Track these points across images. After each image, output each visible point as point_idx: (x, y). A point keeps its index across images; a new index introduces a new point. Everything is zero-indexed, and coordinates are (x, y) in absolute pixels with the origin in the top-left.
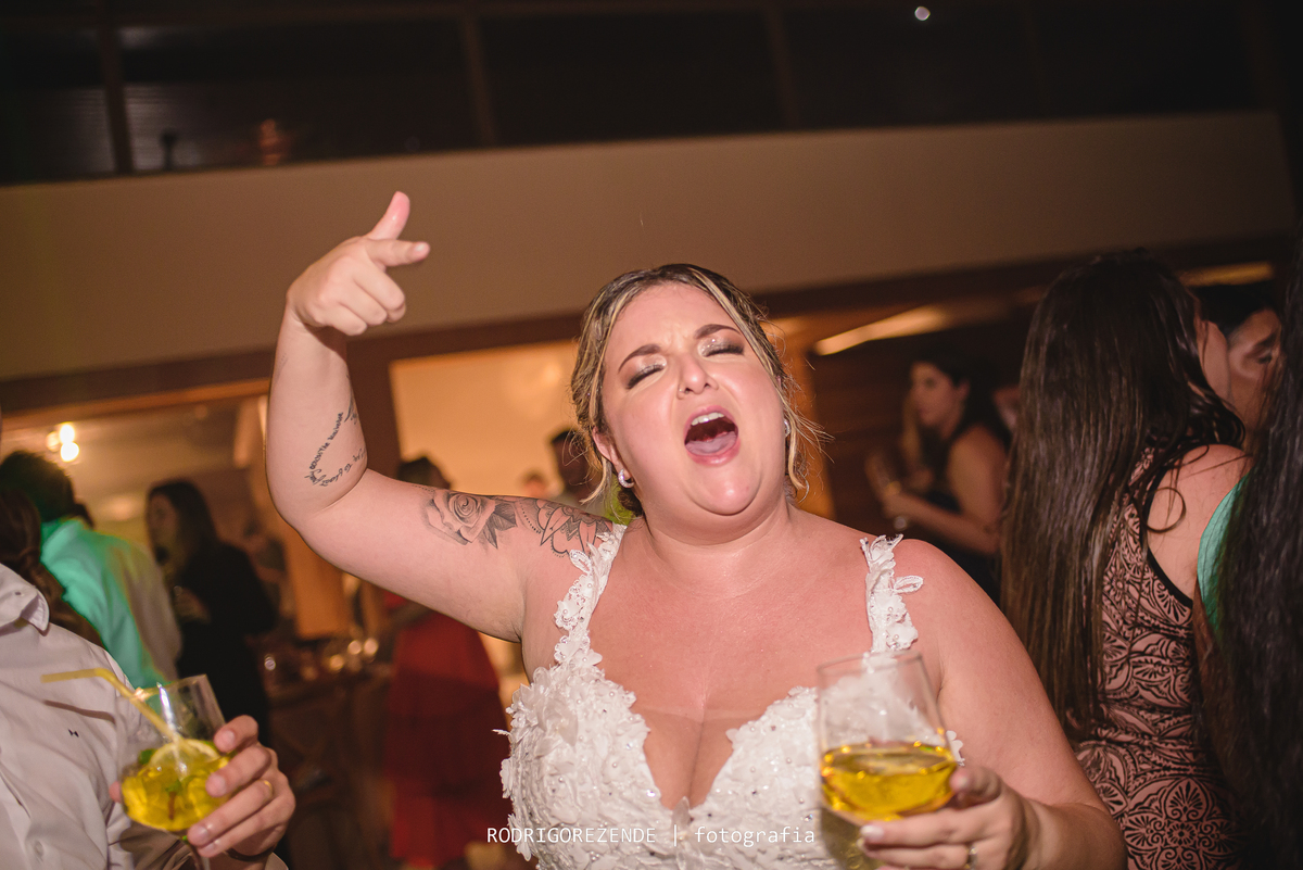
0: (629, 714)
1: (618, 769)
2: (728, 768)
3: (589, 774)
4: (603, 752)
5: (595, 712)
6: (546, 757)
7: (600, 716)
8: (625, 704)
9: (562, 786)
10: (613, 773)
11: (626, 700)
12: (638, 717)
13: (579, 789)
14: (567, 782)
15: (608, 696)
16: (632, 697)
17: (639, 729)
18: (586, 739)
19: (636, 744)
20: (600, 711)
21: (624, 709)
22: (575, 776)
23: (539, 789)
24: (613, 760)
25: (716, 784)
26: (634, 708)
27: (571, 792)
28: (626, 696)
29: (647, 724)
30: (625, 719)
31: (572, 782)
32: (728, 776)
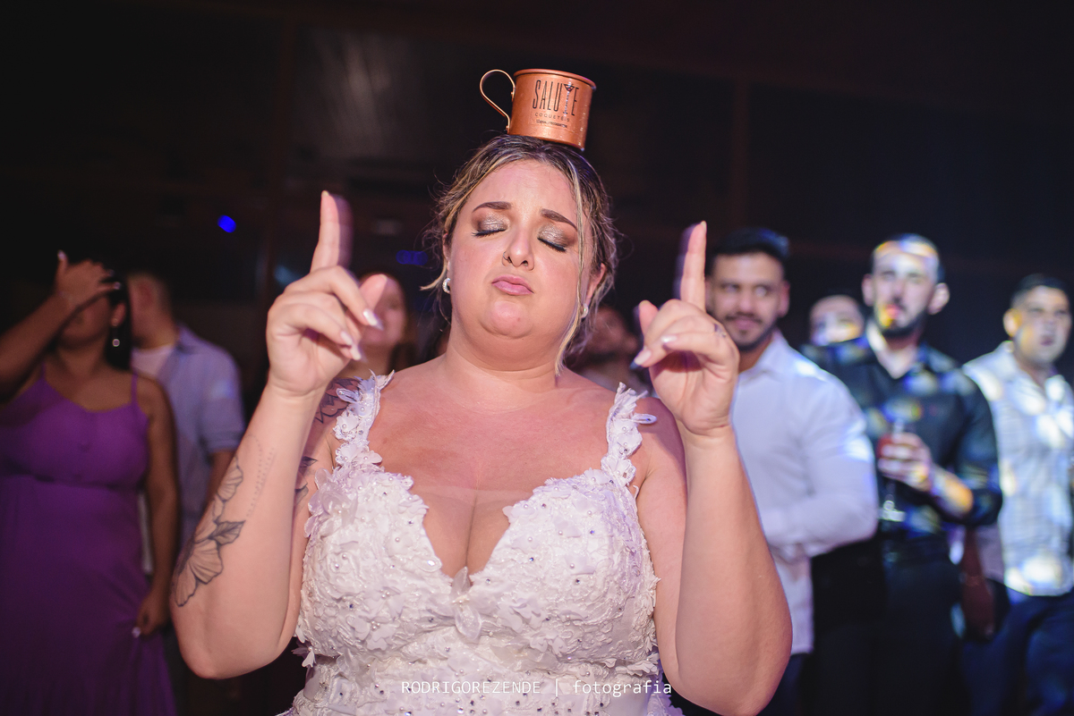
0: (408, 495)
1: (401, 542)
2: (506, 540)
3: (372, 550)
4: (385, 529)
5: (375, 495)
6: (329, 537)
7: (380, 498)
8: (403, 487)
9: (345, 562)
10: (397, 547)
11: (404, 485)
12: (416, 497)
13: (362, 564)
14: (351, 558)
15: (387, 481)
16: (409, 481)
17: (419, 507)
18: (367, 518)
19: (418, 520)
20: (381, 494)
21: (403, 491)
22: (357, 553)
23: (321, 567)
24: (395, 535)
25: (495, 553)
26: (411, 490)
27: (354, 567)
28: (403, 481)
29: (425, 503)
30: (404, 500)
31: (354, 558)
32: (507, 546)
